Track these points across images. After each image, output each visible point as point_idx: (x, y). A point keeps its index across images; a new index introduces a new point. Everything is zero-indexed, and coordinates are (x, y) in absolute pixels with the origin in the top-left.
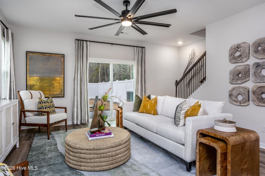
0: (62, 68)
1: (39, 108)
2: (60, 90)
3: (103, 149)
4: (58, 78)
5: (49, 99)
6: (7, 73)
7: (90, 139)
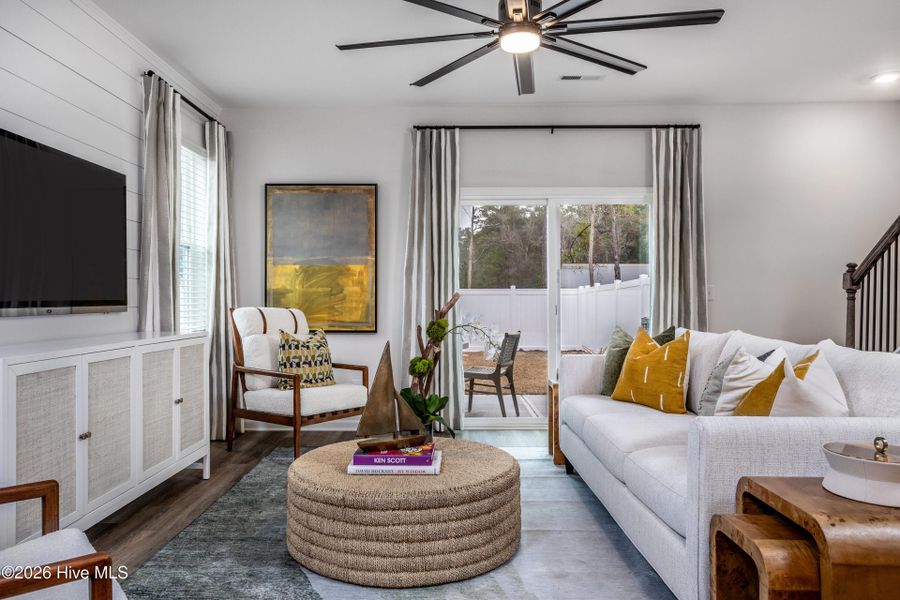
0: (370, 230)
1: (281, 365)
2: (364, 309)
3: (374, 509)
4: (356, 268)
5: (316, 337)
6: (209, 253)
7: (352, 468)
